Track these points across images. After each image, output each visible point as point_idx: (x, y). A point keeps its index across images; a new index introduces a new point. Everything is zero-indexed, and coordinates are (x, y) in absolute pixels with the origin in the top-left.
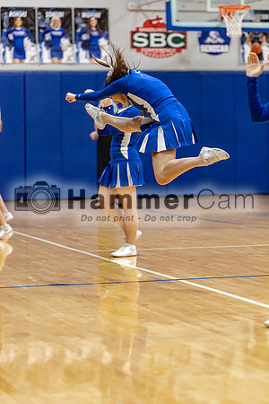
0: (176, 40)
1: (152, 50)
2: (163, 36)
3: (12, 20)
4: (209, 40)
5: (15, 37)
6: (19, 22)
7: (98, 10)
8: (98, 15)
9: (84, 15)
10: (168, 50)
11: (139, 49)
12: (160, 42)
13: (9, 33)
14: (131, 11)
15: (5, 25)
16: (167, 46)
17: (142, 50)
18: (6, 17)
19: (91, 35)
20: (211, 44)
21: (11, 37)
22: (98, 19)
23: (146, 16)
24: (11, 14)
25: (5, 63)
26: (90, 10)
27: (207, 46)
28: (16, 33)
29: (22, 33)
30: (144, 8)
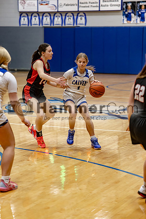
3: (141, 6)
5: (141, 13)
6: (143, 7)
13: (139, 11)
15: (138, 8)
18: (138, 5)
21: (140, 13)
24: (141, 4)
25: (137, 23)
28: (142, 11)
29: (144, 11)
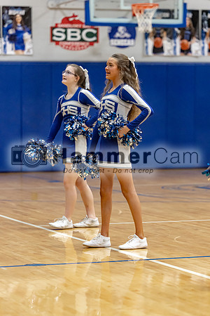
0: (89, 35)
1: (69, 43)
2: (79, 31)
4: (117, 35)
7: (22, 8)
8: (23, 12)
9: (11, 12)
10: (82, 44)
11: (57, 43)
12: (75, 37)
14: (51, 9)
16: (82, 40)
17: (60, 43)
19: (16, 30)
20: (119, 38)
22: (22, 16)
23: (64, 14)
26: (16, 8)
27: (116, 40)
30: (62, 6)
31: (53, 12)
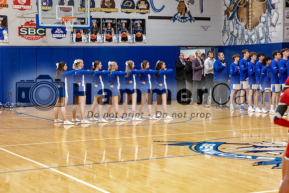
1: (29, 36)
2: (35, 30)
4: (56, 32)
7: (2, 16)
10: (37, 36)
11: (23, 36)
12: (33, 33)
20: (57, 33)
23: (26, 20)
30: (25, 16)
31: (20, 19)
